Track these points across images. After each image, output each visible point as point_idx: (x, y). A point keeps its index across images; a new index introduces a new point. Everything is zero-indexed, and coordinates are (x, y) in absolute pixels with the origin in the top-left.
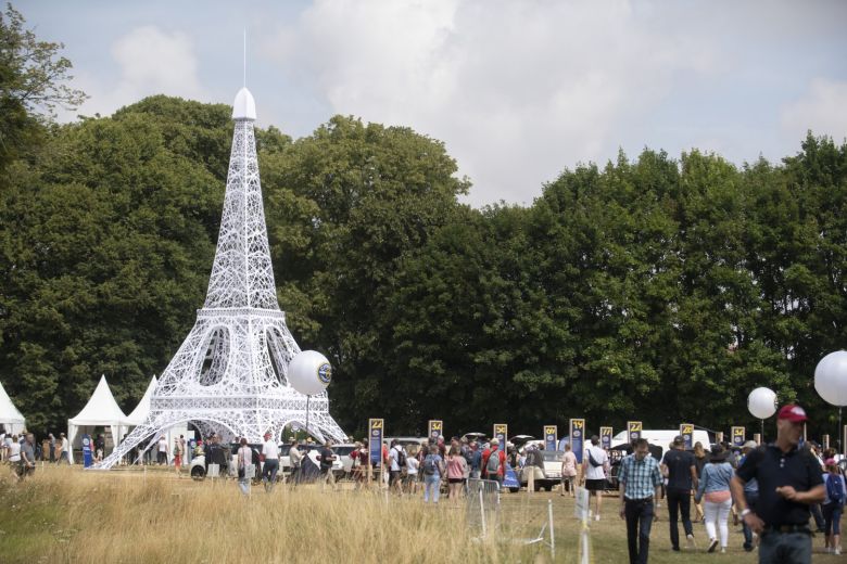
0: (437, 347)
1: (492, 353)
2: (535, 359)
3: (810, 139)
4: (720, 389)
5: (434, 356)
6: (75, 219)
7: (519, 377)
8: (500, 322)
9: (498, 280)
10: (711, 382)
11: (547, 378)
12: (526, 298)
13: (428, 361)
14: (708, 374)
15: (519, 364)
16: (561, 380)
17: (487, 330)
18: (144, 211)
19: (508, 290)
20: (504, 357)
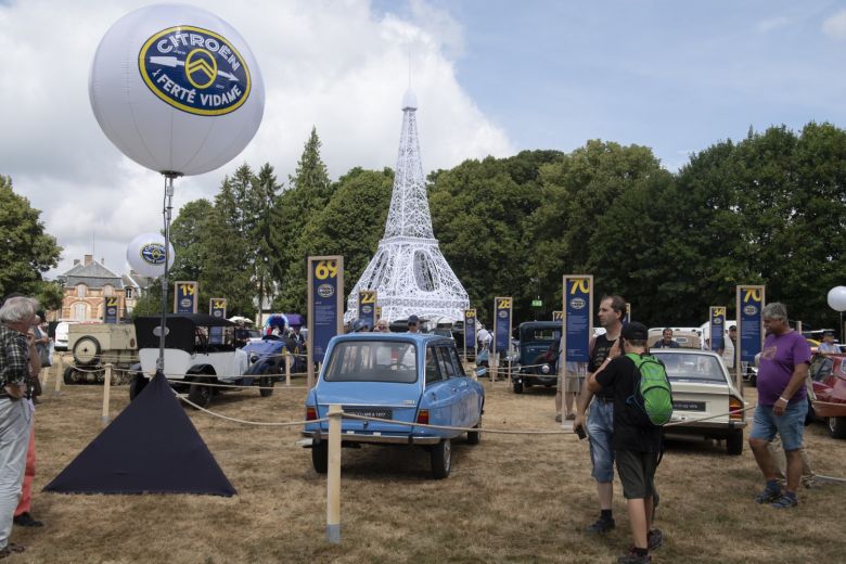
0: (613, 270)
2: (674, 274)
4: (813, 290)
5: (613, 276)
6: (438, 210)
7: (662, 287)
8: (650, 251)
9: (648, 220)
10: (804, 285)
11: (681, 287)
12: (668, 232)
13: (608, 280)
14: (803, 279)
16: (692, 289)
17: (639, 256)
18: (482, 204)
19: (657, 228)
20: (650, 273)
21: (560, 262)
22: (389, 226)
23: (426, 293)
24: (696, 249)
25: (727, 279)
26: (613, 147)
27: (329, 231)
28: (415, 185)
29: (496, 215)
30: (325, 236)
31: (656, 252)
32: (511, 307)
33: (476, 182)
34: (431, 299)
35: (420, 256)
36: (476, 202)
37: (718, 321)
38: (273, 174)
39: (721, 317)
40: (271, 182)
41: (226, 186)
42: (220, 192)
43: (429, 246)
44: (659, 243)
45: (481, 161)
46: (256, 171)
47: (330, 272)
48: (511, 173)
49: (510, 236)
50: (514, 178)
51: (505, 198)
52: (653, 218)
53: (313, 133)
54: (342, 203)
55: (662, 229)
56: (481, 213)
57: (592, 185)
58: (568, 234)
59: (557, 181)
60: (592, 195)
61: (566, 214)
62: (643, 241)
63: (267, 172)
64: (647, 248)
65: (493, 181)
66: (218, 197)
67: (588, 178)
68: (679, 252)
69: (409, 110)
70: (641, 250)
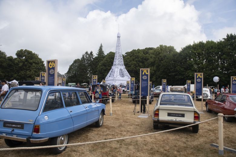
1: (172, 73)
2: (179, 74)
3: (228, 35)
4: (209, 78)
7: (176, 77)
8: (174, 69)
9: (173, 62)
10: (207, 77)
11: (180, 77)
14: (207, 75)
15: (176, 75)
16: (182, 77)
17: (171, 70)
19: (175, 64)
20: (173, 74)
21: (154, 72)
22: (114, 63)
23: (122, 78)
24: (183, 68)
25: (190, 75)
26: (165, 46)
27: (104, 65)
28: (120, 54)
29: (139, 61)
30: (103, 66)
31: (175, 69)
32: (134, 80)
33: (135, 54)
34: (123, 79)
35: (121, 70)
36: (135, 59)
37: (189, 84)
38: (93, 53)
39: (189, 83)
40: (92, 55)
41: (83, 56)
42: (82, 57)
43: (123, 67)
44: (175, 67)
45: (137, 50)
46: (89, 53)
47: (53, 65)
48: (143, 52)
49: (143, 66)
50: (144, 54)
51: (141, 58)
52: (174, 62)
53: (101, 44)
54: (107, 59)
55: (176, 64)
56: (136, 61)
57: (161, 55)
58: (155, 65)
59: (153, 54)
60: (160, 57)
61: (155, 61)
62: (172, 67)
63: (91, 53)
64: (172, 68)
65: (139, 54)
66: (81, 58)
67: (159, 53)
68: (180, 69)
69: (118, 37)
70: (171, 69)
